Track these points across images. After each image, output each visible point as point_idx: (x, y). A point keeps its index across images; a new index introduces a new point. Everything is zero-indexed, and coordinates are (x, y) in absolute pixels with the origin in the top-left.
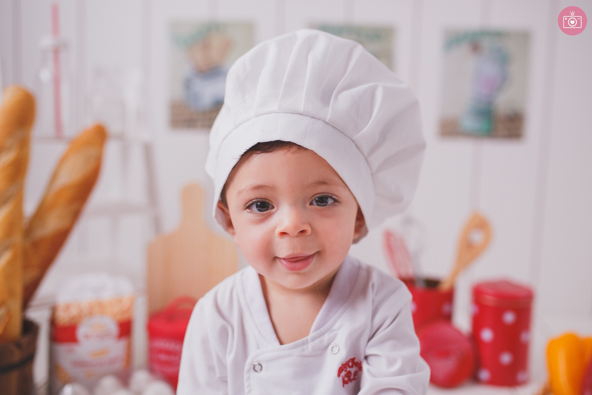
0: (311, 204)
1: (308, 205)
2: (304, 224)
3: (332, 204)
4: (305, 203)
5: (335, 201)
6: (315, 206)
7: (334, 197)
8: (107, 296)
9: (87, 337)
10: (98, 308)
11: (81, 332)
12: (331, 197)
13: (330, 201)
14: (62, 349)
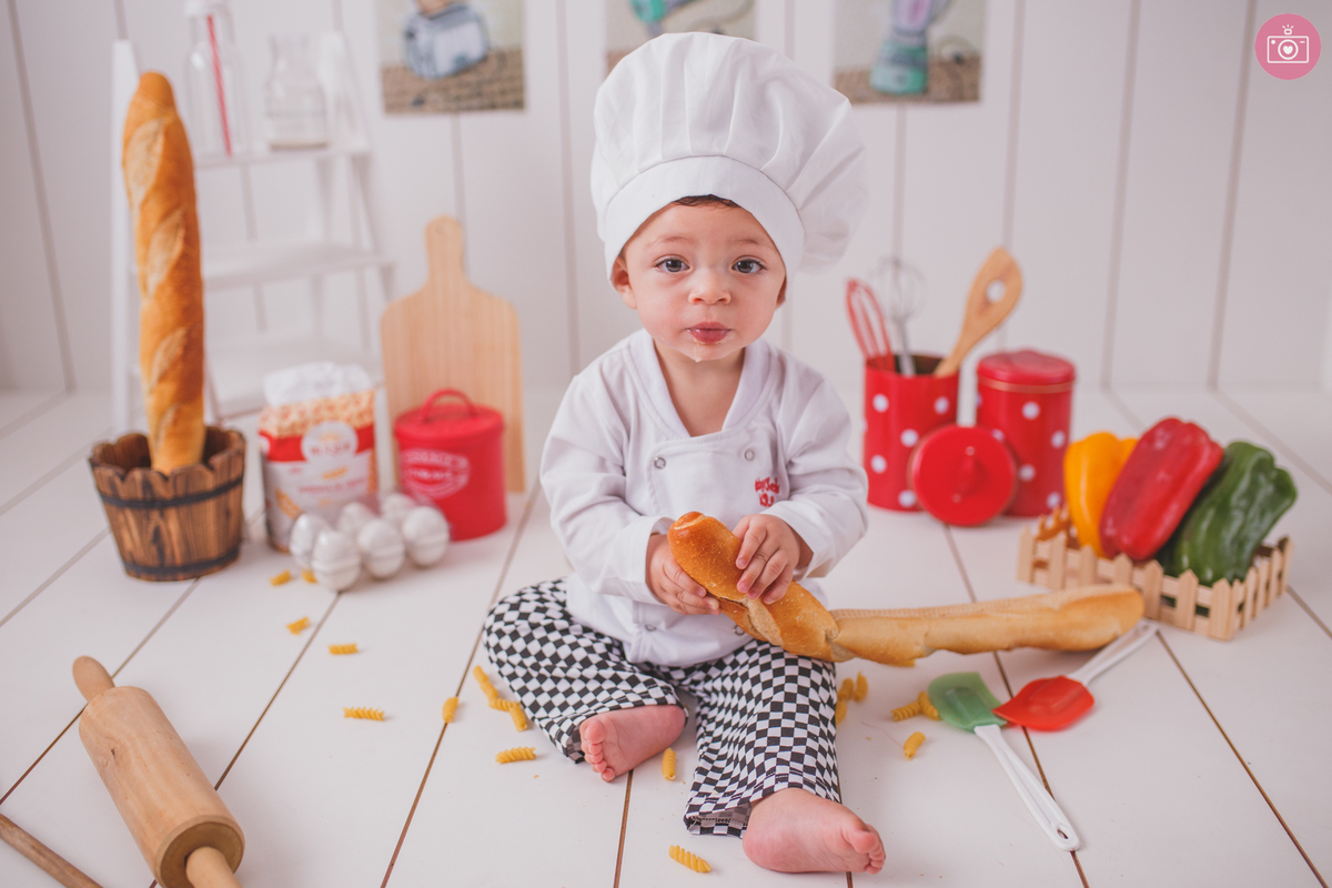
0: (733, 268)
1: (730, 268)
2: (724, 291)
3: (758, 272)
4: (727, 266)
5: (762, 267)
6: (738, 273)
7: (762, 263)
8: (336, 393)
9: (315, 451)
10: (325, 411)
11: (307, 446)
12: (758, 263)
13: (755, 268)
14: (282, 469)
